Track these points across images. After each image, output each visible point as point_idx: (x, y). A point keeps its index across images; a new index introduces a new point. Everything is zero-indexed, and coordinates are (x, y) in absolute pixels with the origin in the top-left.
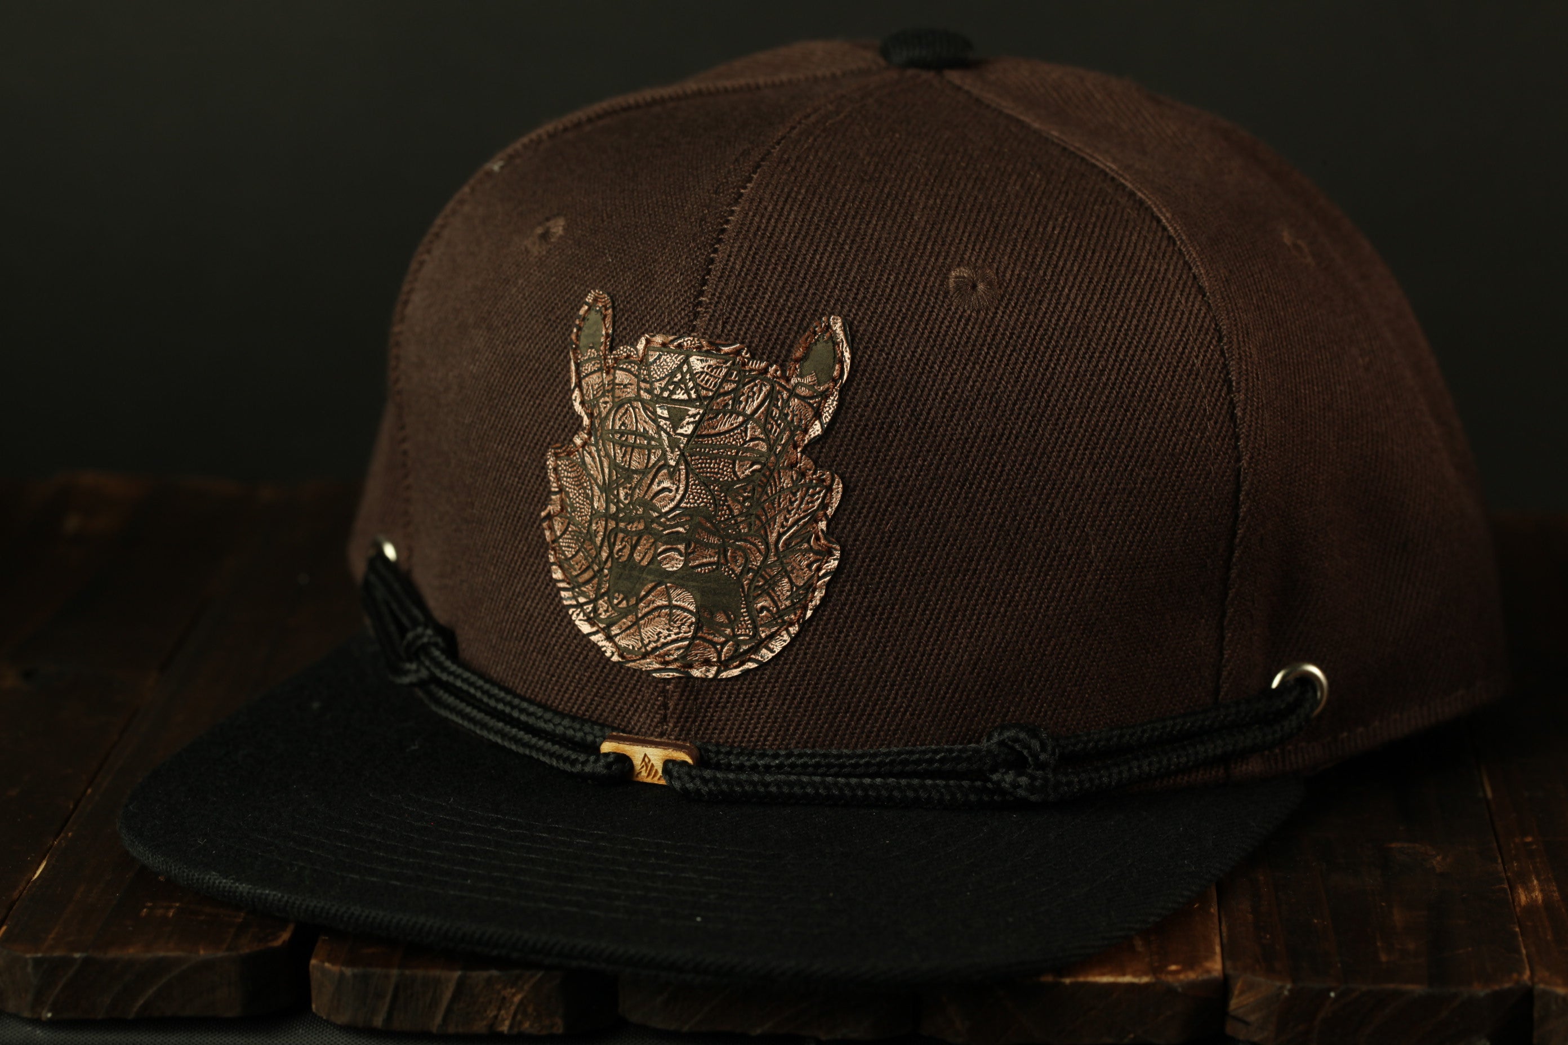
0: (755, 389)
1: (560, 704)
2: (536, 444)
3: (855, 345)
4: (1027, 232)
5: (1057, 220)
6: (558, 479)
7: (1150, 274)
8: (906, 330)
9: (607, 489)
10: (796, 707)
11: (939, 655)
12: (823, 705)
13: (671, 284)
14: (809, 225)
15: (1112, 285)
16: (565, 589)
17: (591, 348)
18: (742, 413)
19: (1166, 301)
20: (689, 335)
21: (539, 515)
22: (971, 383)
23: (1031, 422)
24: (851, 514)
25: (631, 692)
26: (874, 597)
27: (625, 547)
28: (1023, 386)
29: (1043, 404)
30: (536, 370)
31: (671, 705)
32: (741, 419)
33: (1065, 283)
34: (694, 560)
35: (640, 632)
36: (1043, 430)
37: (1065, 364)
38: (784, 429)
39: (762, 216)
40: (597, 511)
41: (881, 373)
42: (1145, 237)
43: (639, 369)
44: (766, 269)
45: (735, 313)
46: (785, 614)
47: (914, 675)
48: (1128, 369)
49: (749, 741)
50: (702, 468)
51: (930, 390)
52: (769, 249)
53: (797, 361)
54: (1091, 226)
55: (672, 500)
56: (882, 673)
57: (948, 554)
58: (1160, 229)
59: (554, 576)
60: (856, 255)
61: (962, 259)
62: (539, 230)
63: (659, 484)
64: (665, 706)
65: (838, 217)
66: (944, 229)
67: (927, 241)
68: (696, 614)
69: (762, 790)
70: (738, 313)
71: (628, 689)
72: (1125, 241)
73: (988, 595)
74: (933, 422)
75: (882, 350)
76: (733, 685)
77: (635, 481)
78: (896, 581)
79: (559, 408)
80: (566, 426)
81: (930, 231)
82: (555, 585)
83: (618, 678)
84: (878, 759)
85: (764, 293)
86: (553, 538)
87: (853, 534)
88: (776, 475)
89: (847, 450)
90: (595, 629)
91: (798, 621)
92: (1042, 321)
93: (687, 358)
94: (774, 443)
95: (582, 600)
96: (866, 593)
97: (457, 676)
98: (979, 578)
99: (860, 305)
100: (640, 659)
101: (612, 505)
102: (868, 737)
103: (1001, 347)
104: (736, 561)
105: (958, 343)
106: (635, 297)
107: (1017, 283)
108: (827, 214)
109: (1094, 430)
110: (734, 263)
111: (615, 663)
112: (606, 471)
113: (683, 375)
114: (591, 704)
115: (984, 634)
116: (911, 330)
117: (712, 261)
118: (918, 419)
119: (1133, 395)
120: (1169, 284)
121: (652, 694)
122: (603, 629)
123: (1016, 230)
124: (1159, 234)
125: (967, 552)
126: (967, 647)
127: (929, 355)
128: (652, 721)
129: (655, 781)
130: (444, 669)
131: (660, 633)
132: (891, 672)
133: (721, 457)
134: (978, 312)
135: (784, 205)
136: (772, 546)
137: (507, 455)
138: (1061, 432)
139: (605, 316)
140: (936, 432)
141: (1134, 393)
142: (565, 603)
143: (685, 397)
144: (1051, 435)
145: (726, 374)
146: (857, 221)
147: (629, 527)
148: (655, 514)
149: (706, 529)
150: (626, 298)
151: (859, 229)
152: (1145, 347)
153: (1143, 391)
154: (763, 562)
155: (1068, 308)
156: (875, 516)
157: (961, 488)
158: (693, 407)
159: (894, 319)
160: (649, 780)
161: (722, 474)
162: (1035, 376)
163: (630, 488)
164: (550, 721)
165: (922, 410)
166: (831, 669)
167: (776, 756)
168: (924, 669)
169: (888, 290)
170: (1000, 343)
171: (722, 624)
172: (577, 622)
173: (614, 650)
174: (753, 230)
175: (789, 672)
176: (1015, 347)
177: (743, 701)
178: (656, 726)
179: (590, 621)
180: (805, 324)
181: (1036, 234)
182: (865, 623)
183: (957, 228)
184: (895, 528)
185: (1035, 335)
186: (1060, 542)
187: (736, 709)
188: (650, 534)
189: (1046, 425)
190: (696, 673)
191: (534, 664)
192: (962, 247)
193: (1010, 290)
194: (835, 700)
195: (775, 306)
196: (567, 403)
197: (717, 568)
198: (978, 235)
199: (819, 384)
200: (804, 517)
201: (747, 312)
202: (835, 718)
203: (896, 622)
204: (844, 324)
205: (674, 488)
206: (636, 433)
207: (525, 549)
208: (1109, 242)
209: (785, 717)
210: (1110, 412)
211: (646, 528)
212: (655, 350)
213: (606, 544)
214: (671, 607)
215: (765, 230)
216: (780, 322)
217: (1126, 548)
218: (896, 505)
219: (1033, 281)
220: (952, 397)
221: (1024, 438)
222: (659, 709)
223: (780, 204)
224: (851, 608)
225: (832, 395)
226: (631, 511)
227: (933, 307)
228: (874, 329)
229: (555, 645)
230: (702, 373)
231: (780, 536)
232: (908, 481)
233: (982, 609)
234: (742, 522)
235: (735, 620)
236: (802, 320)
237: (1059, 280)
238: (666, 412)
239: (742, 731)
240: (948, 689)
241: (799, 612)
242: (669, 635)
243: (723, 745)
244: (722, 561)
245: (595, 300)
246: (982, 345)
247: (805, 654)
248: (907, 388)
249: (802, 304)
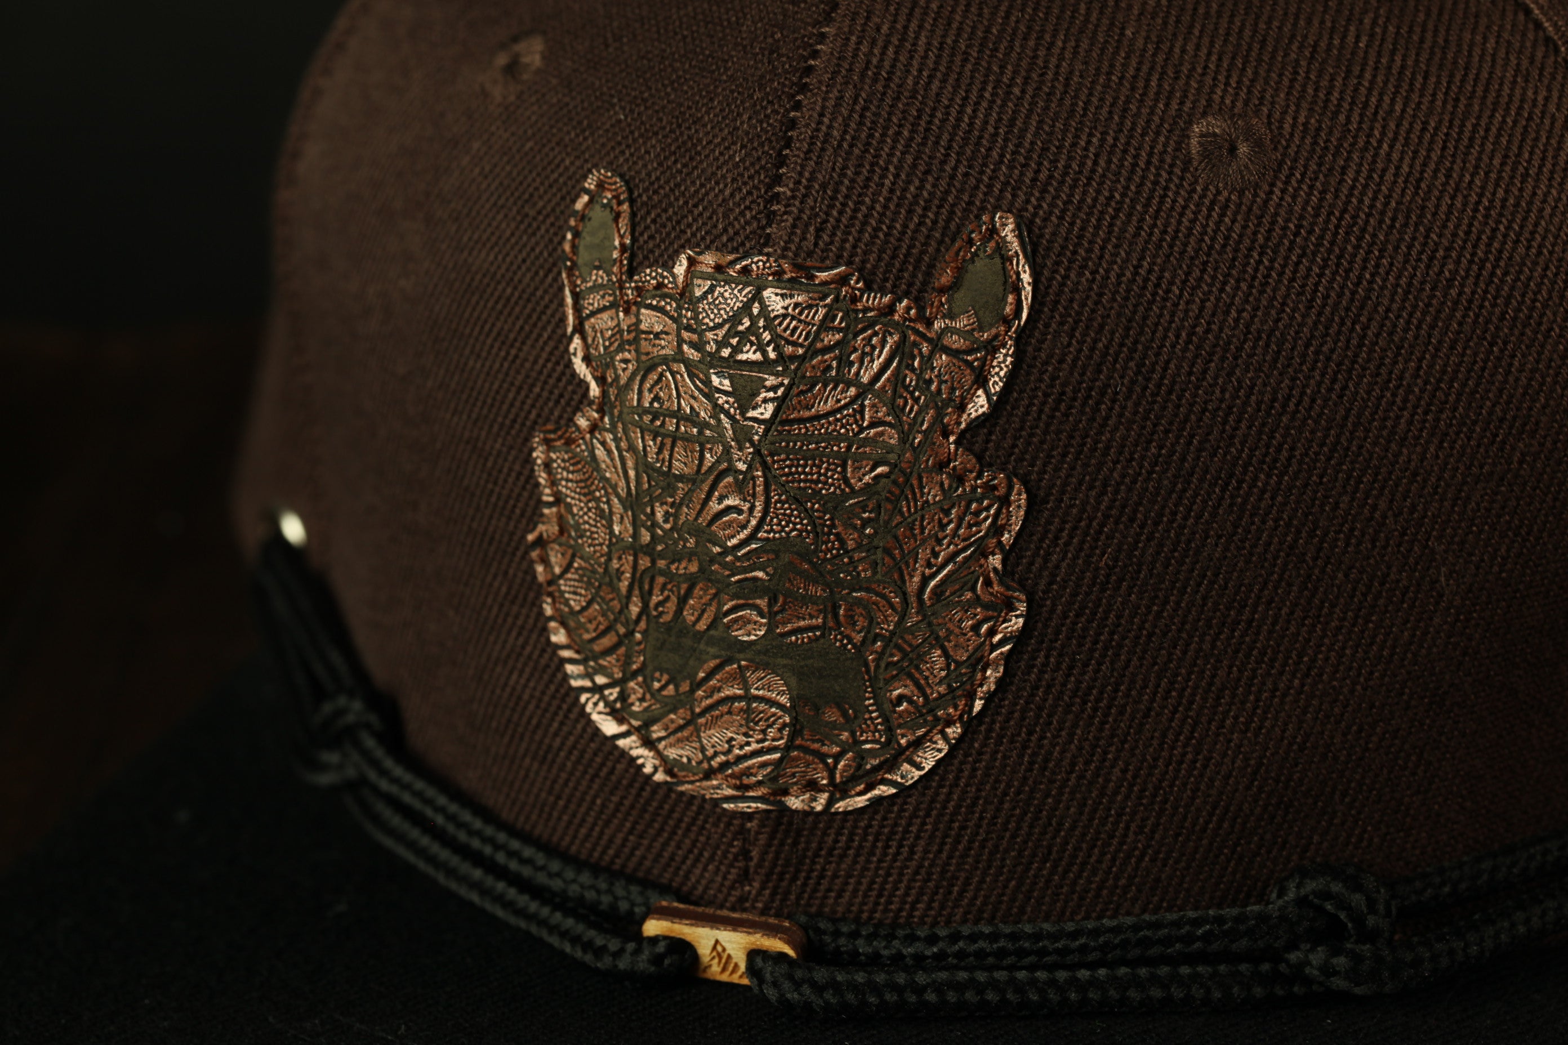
0: (875, 340)
1: (572, 843)
2: (514, 421)
3: (1039, 260)
4: (1315, 46)
5: (1361, 22)
6: (553, 483)
7: (1520, 108)
8: (1123, 231)
9: (633, 503)
10: (962, 857)
11: (1194, 761)
12: (1007, 851)
13: (726, 162)
14: (952, 55)
15: (1460, 133)
16: (572, 661)
17: (598, 268)
18: (856, 382)
19: (1550, 154)
20: (760, 253)
21: (523, 537)
22: (1234, 314)
23: (1336, 373)
24: (1042, 540)
25: (688, 830)
26: (1084, 673)
27: (667, 599)
28: (1320, 314)
29: (1354, 342)
30: (508, 300)
31: (755, 853)
32: (852, 391)
33: (1383, 134)
34: (784, 624)
35: (699, 737)
36: (1357, 385)
37: (1388, 273)
38: (926, 406)
39: (873, 43)
40: (620, 539)
41: (1083, 305)
42: (1509, 42)
43: (679, 308)
44: (884, 135)
45: (835, 213)
46: (938, 707)
47: (1154, 796)
48: (1493, 274)
49: (886, 910)
50: (791, 473)
51: (1167, 330)
52: (888, 101)
53: (942, 291)
54: (1418, 29)
55: (744, 527)
56: (1102, 794)
57: (1204, 598)
58: (1531, 26)
59: (554, 639)
60: (1033, 104)
61: (1210, 101)
62: (502, 60)
63: (721, 500)
64: (745, 854)
65: (999, 39)
66: (1177, 50)
67: (1149, 74)
68: (792, 710)
69: (913, 998)
70: (841, 213)
71: (683, 825)
72: (1477, 51)
73: (1273, 660)
74: (1174, 382)
75: (1084, 267)
76: (856, 821)
77: (680, 493)
78: (1120, 646)
79: (550, 365)
80: (561, 396)
81: (1154, 55)
82: (554, 653)
83: (667, 807)
84: (1101, 939)
85: (883, 177)
86: (549, 577)
87: (1046, 573)
88: (915, 482)
89: (1032, 435)
90: (624, 728)
91: (961, 717)
92: (1348, 202)
93: (759, 290)
94: (910, 430)
95: (600, 680)
96: (1071, 668)
97: (406, 787)
98: (1258, 633)
99: (1044, 191)
100: (700, 780)
101: (643, 531)
102: (1082, 898)
103: (1282, 250)
104: (854, 624)
105: (1211, 247)
106: (667, 182)
107: (1303, 138)
108: (980, 34)
109: (1439, 381)
110: (830, 127)
111: (659, 785)
112: (632, 473)
113: (753, 320)
114: (623, 845)
115: (1267, 724)
116: (1131, 230)
117: (793, 124)
118: (1148, 380)
119: (1502, 318)
120: (1552, 124)
121: (723, 835)
122: (638, 729)
123: (1294, 47)
124: (1531, 35)
125: (1236, 594)
126: (1239, 746)
127: (1162, 270)
128: (725, 878)
129: (735, 979)
130: (383, 773)
131: (732, 739)
132: (1116, 793)
133: (822, 455)
134: (1241, 193)
135: (909, 21)
136: (913, 599)
137: (467, 434)
138: (1385, 388)
139: (617, 216)
140: (1179, 398)
141: (1504, 314)
142: (575, 683)
143: (758, 356)
144: (1368, 393)
145: (826, 316)
146: (1032, 43)
147: (673, 567)
148: (717, 549)
149: (801, 573)
150: (652, 184)
151: (1035, 57)
152: (1519, 235)
153: (1518, 310)
154: (898, 624)
155: (1389, 177)
156: (1083, 542)
157: (1223, 490)
158: (772, 374)
159: (1102, 212)
160: (725, 978)
161: (825, 483)
162: (1341, 295)
163: (672, 505)
164: (558, 875)
165: (1154, 364)
166: (1018, 793)
167: (932, 939)
168: (1172, 786)
169: (1089, 163)
170: (1280, 243)
171: (834, 725)
172: (595, 717)
173: (657, 762)
174: (858, 68)
175: (948, 800)
176: (1303, 249)
177: (874, 846)
178: (732, 887)
179: (617, 714)
180: (953, 226)
181: (1329, 50)
182: (1070, 717)
183: (1198, 47)
184: (1116, 560)
185: (1337, 227)
186: (1389, 568)
187: (862, 859)
188: (710, 580)
189: (1361, 377)
190: (795, 803)
191: (526, 776)
192: (1208, 80)
193: (1292, 151)
194: (1025, 842)
195: (902, 198)
196: (562, 357)
197: (823, 635)
198: (1233, 58)
199: (981, 329)
200: (964, 549)
201: (856, 211)
202: (1027, 869)
203: (1121, 713)
204: (1018, 227)
205: (746, 507)
206: (677, 414)
207: (504, 590)
208: (1450, 56)
209: (944, 871)
210: (1465, 349)
211: (702, 570)
212: (705, 277)
213: (636, 592)
214: (749, 698)
215: (879, 67)
216: (912, 226)
217: (1496, 569)
218: (1117, 523)
219: (1330, 133)
220: (1203, 340)
221: (1326, 400)
222: (736, 859)
223: (902, 19)
224: (1047, 692)
225: (1004, 346)
226: (676, 543)
227: (1166, 188)
228: (1069, 231)
229: (560, 749)
230: (785, 316)
231: (925, 580)
232: (1134, 482)
233: (1264, 684)
234: (860, 560)
235: (856, 717)
236: (949, 220)
237: (1372, 129)
238: (727, 382)
239: (874, 893)
240: (1211, 815)
241: (962, 703)
242: (748, 744)
243: (844, 919)
244: (831, 624)
245: (601, 185)
246: (1250, 249)
247: (974, 770)
248: (1128, 329)
249: (947, 192)
